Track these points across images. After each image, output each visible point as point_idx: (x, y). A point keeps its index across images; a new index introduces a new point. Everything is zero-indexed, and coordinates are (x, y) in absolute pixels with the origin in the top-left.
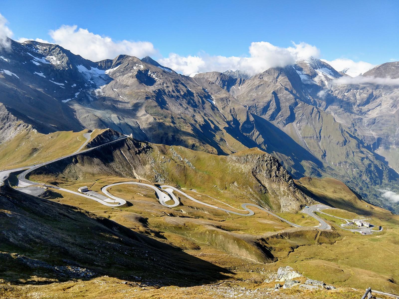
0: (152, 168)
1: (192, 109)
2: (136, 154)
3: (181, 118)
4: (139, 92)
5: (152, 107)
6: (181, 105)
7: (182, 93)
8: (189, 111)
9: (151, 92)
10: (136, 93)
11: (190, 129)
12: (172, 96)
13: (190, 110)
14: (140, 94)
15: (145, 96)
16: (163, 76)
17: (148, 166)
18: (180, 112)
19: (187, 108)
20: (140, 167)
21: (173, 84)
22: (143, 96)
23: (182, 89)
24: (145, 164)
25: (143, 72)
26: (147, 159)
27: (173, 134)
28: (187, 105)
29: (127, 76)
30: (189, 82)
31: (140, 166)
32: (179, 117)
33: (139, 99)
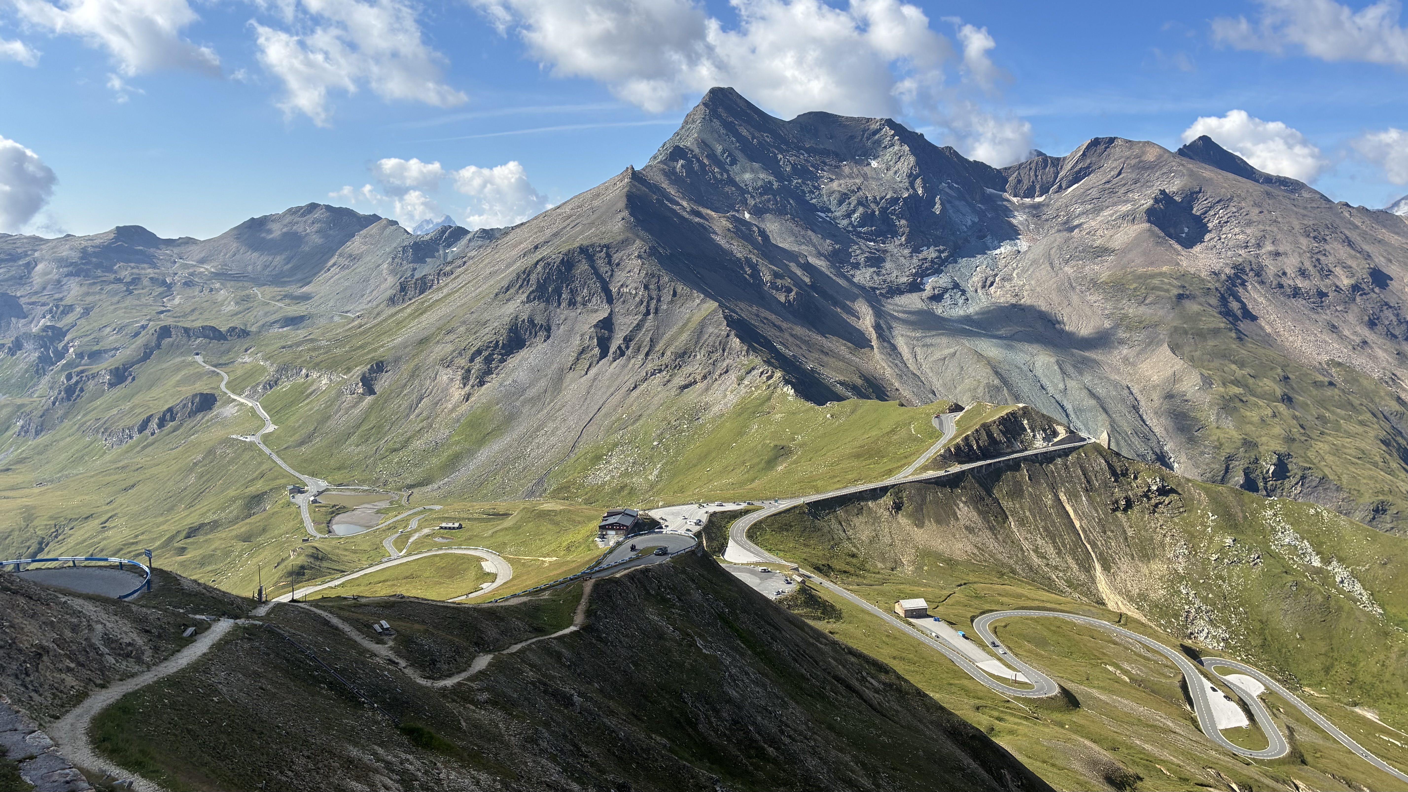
0: (1175, 579)
1: (1386, 351)
2: (1114, 510)
3: (1331, 384)
4: (1153, 276)
5: (1201, 335)
6: (1333, 328)
7: (1345, 282)
8: (1374, 358)
9: (1203, 274)
10: (1140, 277)
11: (1372, 434)
12: (1296, 292)
13: (1380, 353)
14: (1156, 282)
15: (1175, 292)
16: (1261, 212)
17: (1158, 567)
18: (1325, 358)
19: (1365, 342)
20: (1124, 566)
21: (1304, 242)
22: (1167, 291)
23: (1349, 262)
24: (1146, 557)
25: (1178, 199)
26: (1158, 538)
27: (1282, 449)
28: (1366, 332)
29: (1111, 215)
30: (1384, 233)
31: (1126, 560)
32: (1321, 378)
33: (1147, 302)
